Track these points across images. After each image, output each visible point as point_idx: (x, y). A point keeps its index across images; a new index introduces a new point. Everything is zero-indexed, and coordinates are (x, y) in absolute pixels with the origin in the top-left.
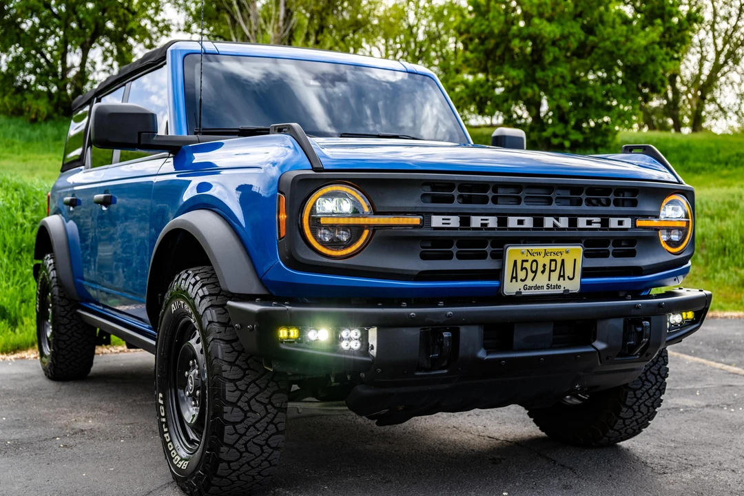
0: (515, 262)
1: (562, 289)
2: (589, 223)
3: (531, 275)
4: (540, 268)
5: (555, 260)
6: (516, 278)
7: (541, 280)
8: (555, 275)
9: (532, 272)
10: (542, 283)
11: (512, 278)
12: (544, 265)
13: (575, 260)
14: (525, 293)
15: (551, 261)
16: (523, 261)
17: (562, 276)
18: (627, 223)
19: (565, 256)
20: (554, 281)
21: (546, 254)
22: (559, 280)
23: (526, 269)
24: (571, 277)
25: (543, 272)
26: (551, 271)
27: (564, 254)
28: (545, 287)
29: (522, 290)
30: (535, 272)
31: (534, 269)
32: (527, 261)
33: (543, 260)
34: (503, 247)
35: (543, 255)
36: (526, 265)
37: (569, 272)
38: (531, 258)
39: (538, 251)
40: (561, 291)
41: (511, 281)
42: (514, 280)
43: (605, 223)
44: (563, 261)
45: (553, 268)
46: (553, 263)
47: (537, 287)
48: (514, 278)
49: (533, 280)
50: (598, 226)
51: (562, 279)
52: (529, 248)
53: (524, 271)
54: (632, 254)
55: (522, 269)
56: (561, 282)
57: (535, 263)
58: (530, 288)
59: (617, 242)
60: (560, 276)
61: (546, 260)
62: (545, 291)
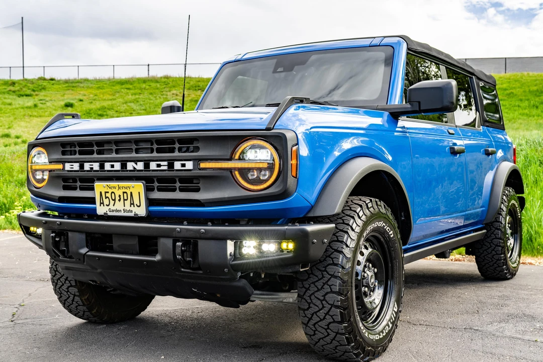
0: (101, 192)
1: (134, 213)
2: (159, 166)
3: (112, 202)
4: (117, 198)
5: (126, 192)
6: (103, 203)
7: (119, 205)
8: (128, 203)
9: (113, 200)
10: (120, 208)
11: (101, 203)
12: (120, 196)
13: (139, 193)
14: (110, 214)
15: (124, 193)
16: (106, 192)
17: (132, 204)
18: (189, 165)
19: (132, 190)
20: (128, 207)
21: (119, 188)
22: (131, 206)
23: (108, 197)
24: (139, 205)
25: (120, 200)
26: (124, 200)
27: (131, 188)
28: (122, 211)
29: (108, 212)
30: (114, 200)
31: (113, 198)
32: (108, 192)
33: (118, 192)
34: (93, 183)
35: (117, 188)
36: (108, 195)
37: (136, 202)
38: (110, 191)
39: (114, 186)
40: (132, 214)
41: (100, 206)
42: (102, 205)
43: (171, 166)
44: (131, 193)
45: (126, 198)
46: (125, 194)
47: (117, 211)
48: (102, 203)
49: (114, 205)
50: (166, 168)
51: (132, 206)
52: (108, 184)
53: (107, 199)
54: (197, 190)
55: (106, 198)
56: (132, 208)
57: (113, 194)
58: (113, 211)
59: (183, 180)
60: (131, 204)
61: (120, 192)
62: (122, 214)
